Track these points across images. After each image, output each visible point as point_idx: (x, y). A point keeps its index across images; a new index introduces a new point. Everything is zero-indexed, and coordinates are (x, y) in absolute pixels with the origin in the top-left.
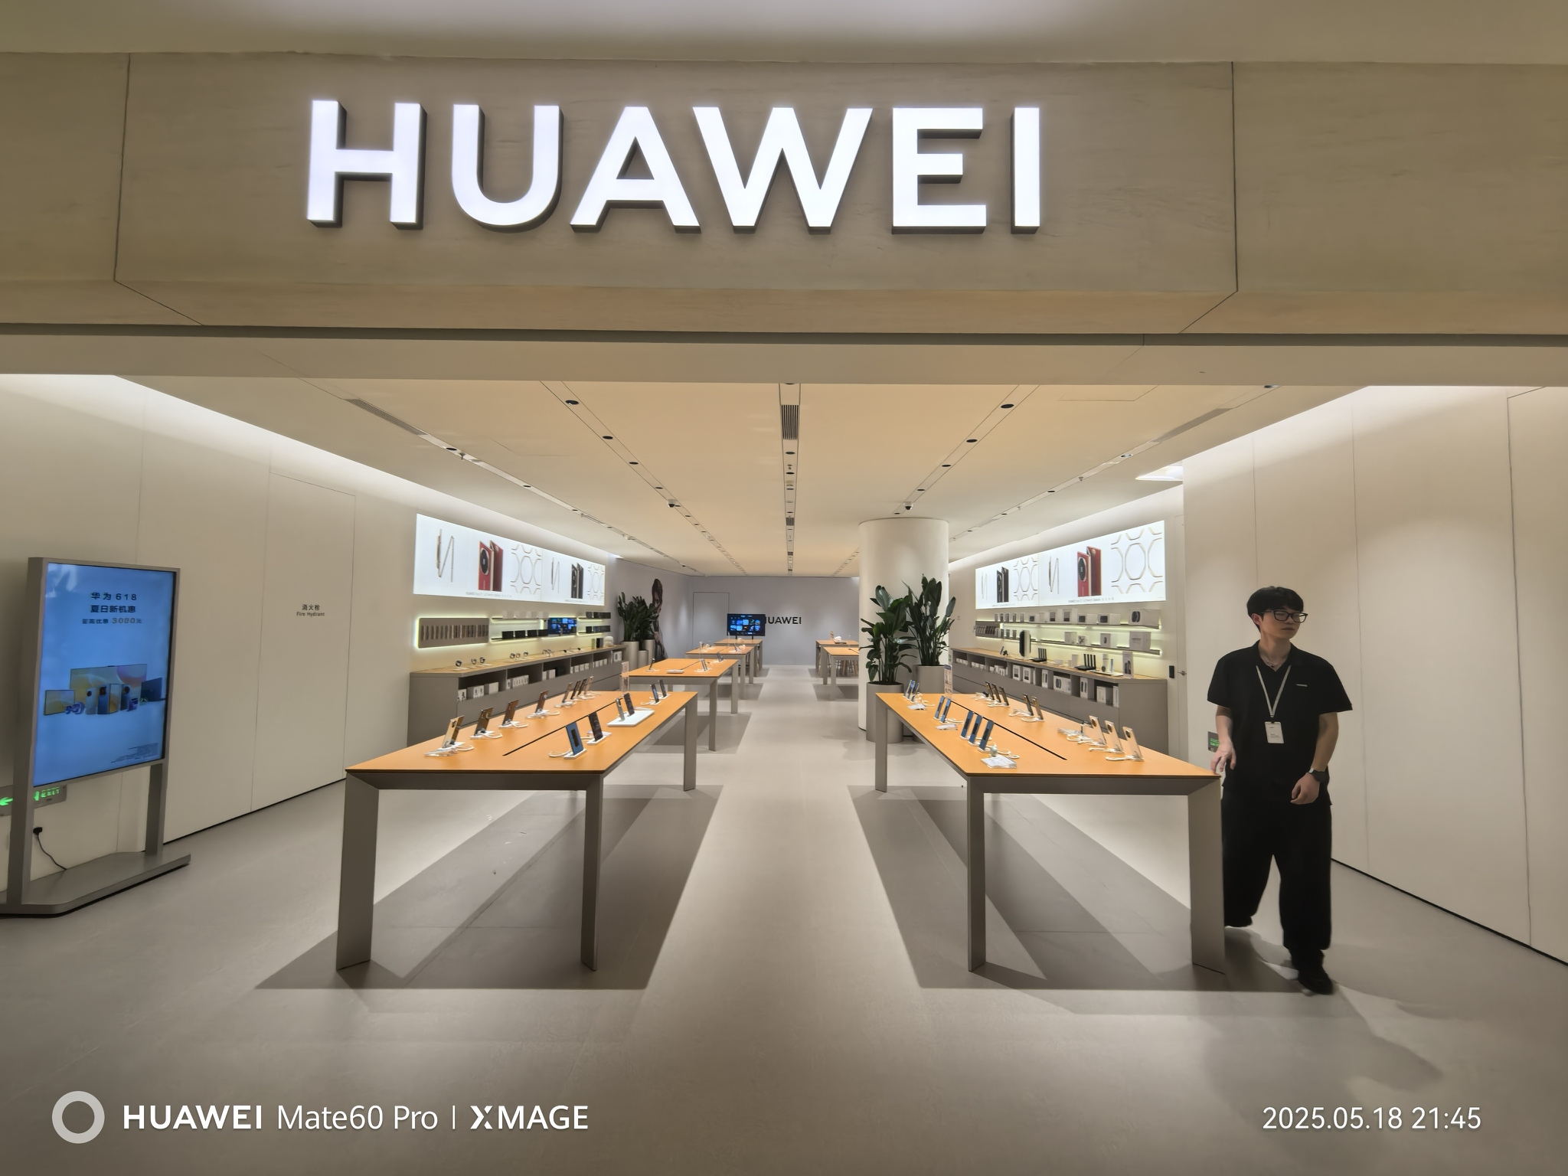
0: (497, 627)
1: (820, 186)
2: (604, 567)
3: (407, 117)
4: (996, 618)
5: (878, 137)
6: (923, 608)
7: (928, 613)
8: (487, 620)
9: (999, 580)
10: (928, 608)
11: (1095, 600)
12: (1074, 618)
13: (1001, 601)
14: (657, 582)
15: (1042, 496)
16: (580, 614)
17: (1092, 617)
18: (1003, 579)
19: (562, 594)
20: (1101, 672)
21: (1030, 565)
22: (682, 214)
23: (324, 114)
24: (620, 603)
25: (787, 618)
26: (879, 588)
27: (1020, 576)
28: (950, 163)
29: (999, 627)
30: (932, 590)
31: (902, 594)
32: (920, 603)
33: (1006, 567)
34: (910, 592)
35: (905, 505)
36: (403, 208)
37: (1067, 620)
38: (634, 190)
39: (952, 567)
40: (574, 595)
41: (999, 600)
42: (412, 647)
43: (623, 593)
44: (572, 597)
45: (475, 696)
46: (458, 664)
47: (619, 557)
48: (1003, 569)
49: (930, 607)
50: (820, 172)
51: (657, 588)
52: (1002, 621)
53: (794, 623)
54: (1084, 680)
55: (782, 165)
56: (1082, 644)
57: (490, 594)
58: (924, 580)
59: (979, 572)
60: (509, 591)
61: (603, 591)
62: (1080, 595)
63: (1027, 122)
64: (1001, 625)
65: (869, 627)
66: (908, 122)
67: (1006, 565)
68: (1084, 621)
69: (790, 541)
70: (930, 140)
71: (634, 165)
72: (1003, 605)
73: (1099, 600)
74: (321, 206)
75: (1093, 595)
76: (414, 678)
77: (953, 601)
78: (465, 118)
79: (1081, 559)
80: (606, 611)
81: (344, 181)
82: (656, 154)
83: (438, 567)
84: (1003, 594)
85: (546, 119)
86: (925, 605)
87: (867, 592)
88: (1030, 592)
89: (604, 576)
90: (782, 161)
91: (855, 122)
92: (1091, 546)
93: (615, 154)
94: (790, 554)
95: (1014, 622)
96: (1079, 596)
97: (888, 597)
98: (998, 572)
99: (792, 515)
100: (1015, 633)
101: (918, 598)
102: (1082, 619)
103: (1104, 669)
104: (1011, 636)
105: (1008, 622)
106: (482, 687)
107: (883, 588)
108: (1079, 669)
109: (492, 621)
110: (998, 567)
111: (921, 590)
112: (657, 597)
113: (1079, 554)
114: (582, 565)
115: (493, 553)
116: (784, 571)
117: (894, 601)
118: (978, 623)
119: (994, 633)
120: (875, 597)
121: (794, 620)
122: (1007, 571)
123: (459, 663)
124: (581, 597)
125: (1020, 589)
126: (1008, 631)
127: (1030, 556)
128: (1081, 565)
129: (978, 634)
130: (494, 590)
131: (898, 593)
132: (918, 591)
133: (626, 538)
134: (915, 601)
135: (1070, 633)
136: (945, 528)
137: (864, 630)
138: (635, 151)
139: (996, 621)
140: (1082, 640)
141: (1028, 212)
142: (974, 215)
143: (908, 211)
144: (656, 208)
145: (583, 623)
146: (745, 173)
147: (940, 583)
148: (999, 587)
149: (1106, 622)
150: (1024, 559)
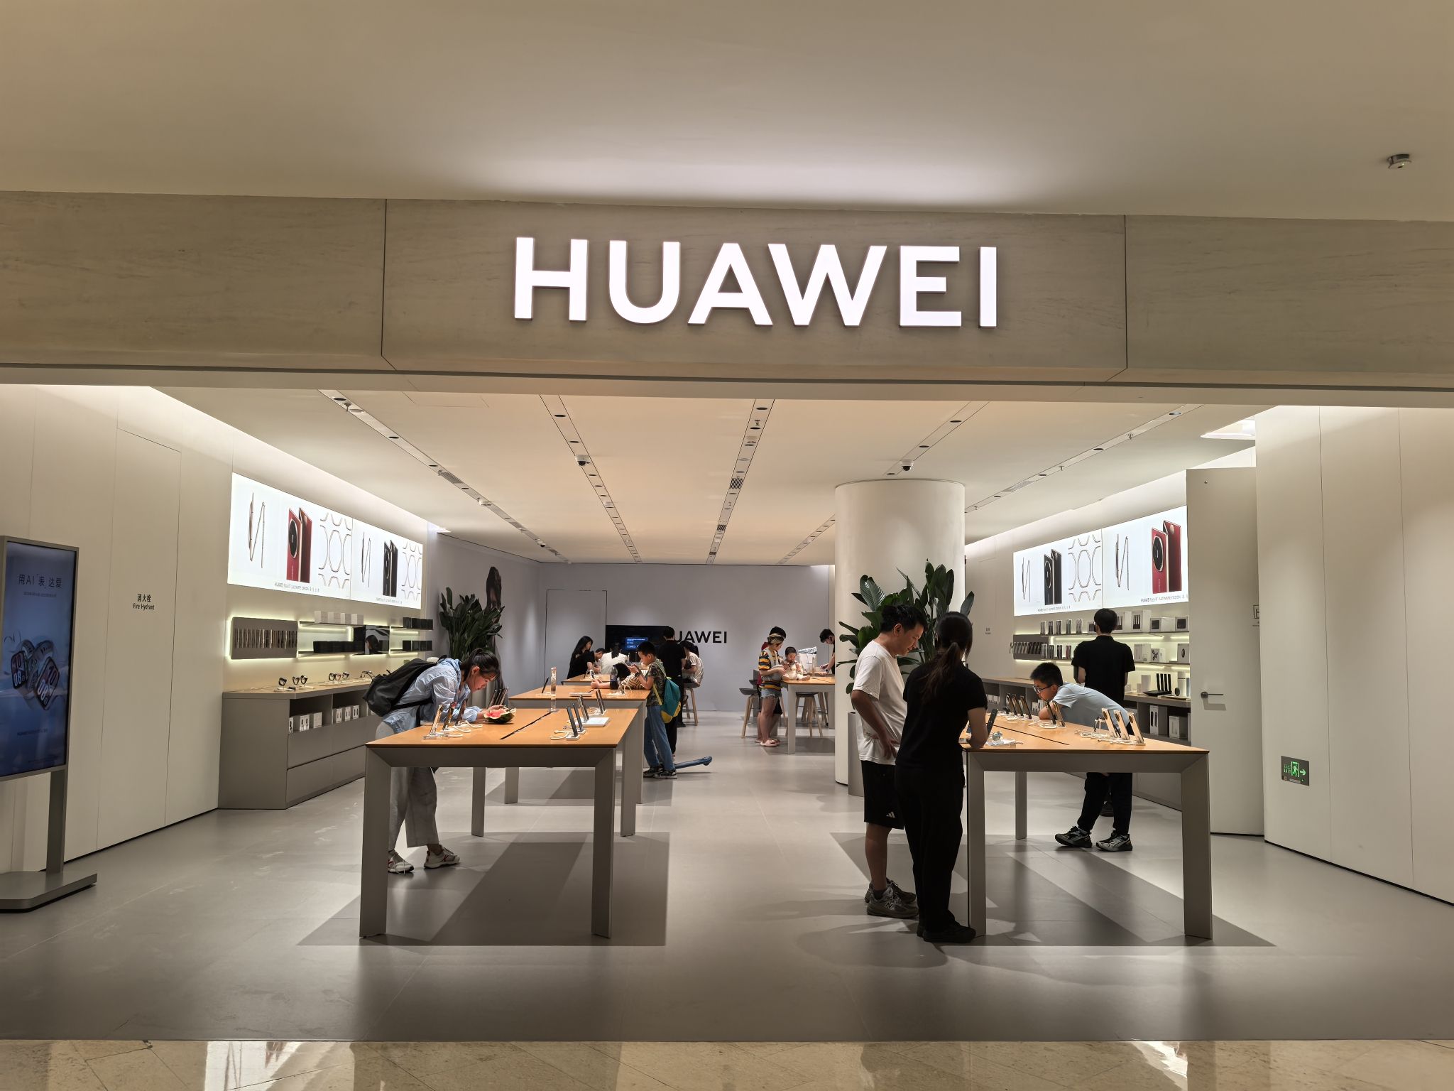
0: (307, 636)
1: (852, 298)
2: (421, 547)
3: (579, 250)
4: (1043, 629)
5: (891, 266)
6: (927, 607)
7: (935, 616)
8: (294, 624)
9: (1047, 569)
10: (935, 608)
11: (1174, 597)
12: (1146, 624)
13: (1051, 603)
14: (493, 572)
15: (1086, 454)
16: (393, 621)
17: (1168, 622)
18: (1053, 567)
19: (372, 593)
20: (1175, 696)
21: (1091, 546)
22: (761, 316)
23: (525, 248)
24: (443, 605)
25: (703, 633)
26: (864, 578)
27: (1077, 563)
28: (937, 284)
29: (1047, 641)
30: (940, 580)
31: (897, 587)
32: (923, 600)
33: (1058, 550)
34: (909, 584)
35: (902, 464)
36: (578, 311)
37: (1137, 626)
38: (730, 300)
39: (972, 550)
40: (386, 592)
41: (1048, 601)
42: (225, 659)
43: (448, 590)
44: (384, 594)
45: (301, 729)
46: (282, 683)
47: (444, 530)
48: (1053, 552)
49: (938, 606)
50: (852, 290)
51: (494, 582)
52: (1051, 633)
53: (714, 641)
54: (1154, 709)
55: (828, 285)
56: (1156, 660)
57: (297, 587)
58: (929, 568)
59: (1018, 556)
60: (318, 585)
61: (420, 587)
62: (1156, 590)
63: (988, 256)
64: (1052, 638)
65: (850, 633)
66: (910, 256)
67: (1059, 546)
68: (1158, 627)
69: (728, 508)
70: (925, 268)
71: (731, 284)
72: (1054, 608)
73: (1179, 597)
74: (523, 309)
75: (1170, 591)
76: (228, 699)
77: (970, 597)
78: (618, 251)
79: (1157, 540)
80: (423, 616)
81: (537, 290)
82: (745, 276)
83: (250, 546)
84: (1053, 593)
85: (672, 252)
86: (931, 604)
87: (847, 586)
88: (1092, 588)
89: (421, 561)
90: (827, 282)
91: (876, 255)
92: (1169, 520)
93: (717, 276)
94: (722, 528)
95: (1068, 633)
96: (1154, 593)
97: (877, 591)
98: (1046, 558)
99: (741, 476)
100: (1069, 648)
101: (921, 592)
102: (1155, 625)
103: (1177, 691)
104: (1064, 656)
105: (1059, 634)
106: (308, 716)
107: (871, 579)
108: (1150, 694)
109: (300, 626)
110: (1046, 550)
111: (925, 582)
112: (493, 597)
113: (1154, 532)
114: (397, 545)
115: (301, 525)
116: (703, 557)
117: (887, 597)
118: (1016, 637)
119: (1040, 653)
120: (858, 591)
121: (714, 637)
122: (1059, 556)
123: (283, 681)
124: (394, 594)
125: (1077, 584)
126: (1060, 648)
127: (1090, 534)
128: (1157, 547)
129: (1017, 656)
130: (302, 581)
131: (891, 586)
132: (920, 583)
133: (481, 502)
134: (915, 596)
135: (1141, 645)
136: (958, 495)
137: (843, 638)
138: (731, 274)
139: (1043, 634)
140: (1155, 654)
141: (988, 317)
142: (953, 319)
143: (910, 315)
144: (745, 312)
145: (399, 635)
146: (803, 289)
147: (951, 572)
148: (1048, 580)
149: (1184, 627)
150: (1083, 537)
